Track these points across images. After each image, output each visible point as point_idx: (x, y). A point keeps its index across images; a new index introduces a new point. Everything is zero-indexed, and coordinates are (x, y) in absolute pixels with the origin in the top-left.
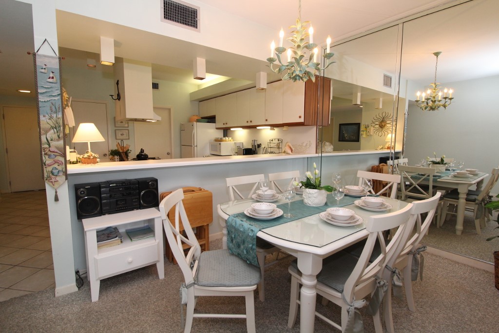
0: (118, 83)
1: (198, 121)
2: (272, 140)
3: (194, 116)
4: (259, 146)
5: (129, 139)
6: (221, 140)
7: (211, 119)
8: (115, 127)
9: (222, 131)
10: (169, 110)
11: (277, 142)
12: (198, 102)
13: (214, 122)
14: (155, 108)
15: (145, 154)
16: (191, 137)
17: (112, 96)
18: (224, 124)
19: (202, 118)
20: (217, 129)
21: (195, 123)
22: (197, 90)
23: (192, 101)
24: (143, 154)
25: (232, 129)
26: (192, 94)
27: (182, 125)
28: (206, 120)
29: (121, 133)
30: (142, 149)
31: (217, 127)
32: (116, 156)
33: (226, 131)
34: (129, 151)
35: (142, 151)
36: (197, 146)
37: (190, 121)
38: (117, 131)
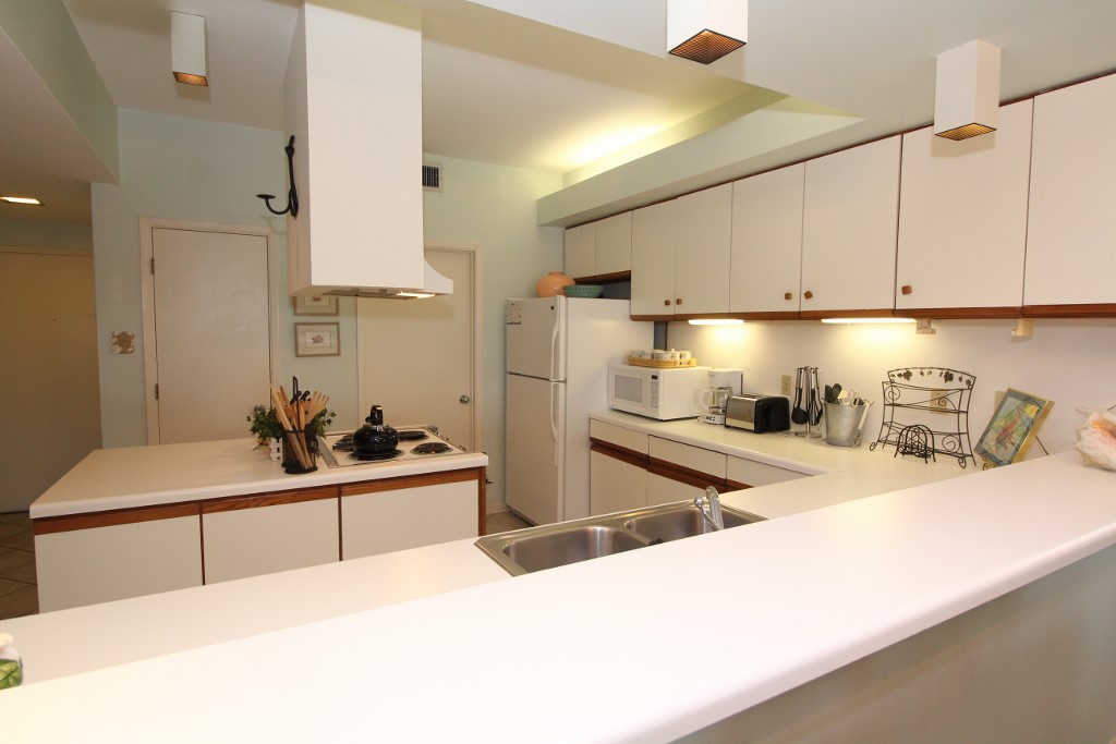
0: (290, 150)
1: (567, 292)
2: (907, 375)
3: (550, 274)
4: (832, 394)
5: (339, 354)
6: (655, 362)
7: (614, 285)
8: (295, 314)
9: (648, 330)
10: (472, 255)
11: (941, 383)
12: (561, 230)
13: (626, 295)
14: (430, 251)
15: (387, 429)
16: (547, 347)
17: (266, 197)
18: (667, 303)
19: (580, 281)
20: (635, 318)
21: (563, 298)
22: (559, 188)
23: (544, 226)
24: (378, 428)
25: (691, 322)
26: (544, 203)
27: (510, 306)
28: (597, 289)
29: (315, 335)
30: (374, 408)
31: (636, 312)
32: (274, 440)
33: (665, 328)
34: (327, 417)
35: (376, 415)
36: (565, 382)
37: (538, 292)
38: (300, 328)
